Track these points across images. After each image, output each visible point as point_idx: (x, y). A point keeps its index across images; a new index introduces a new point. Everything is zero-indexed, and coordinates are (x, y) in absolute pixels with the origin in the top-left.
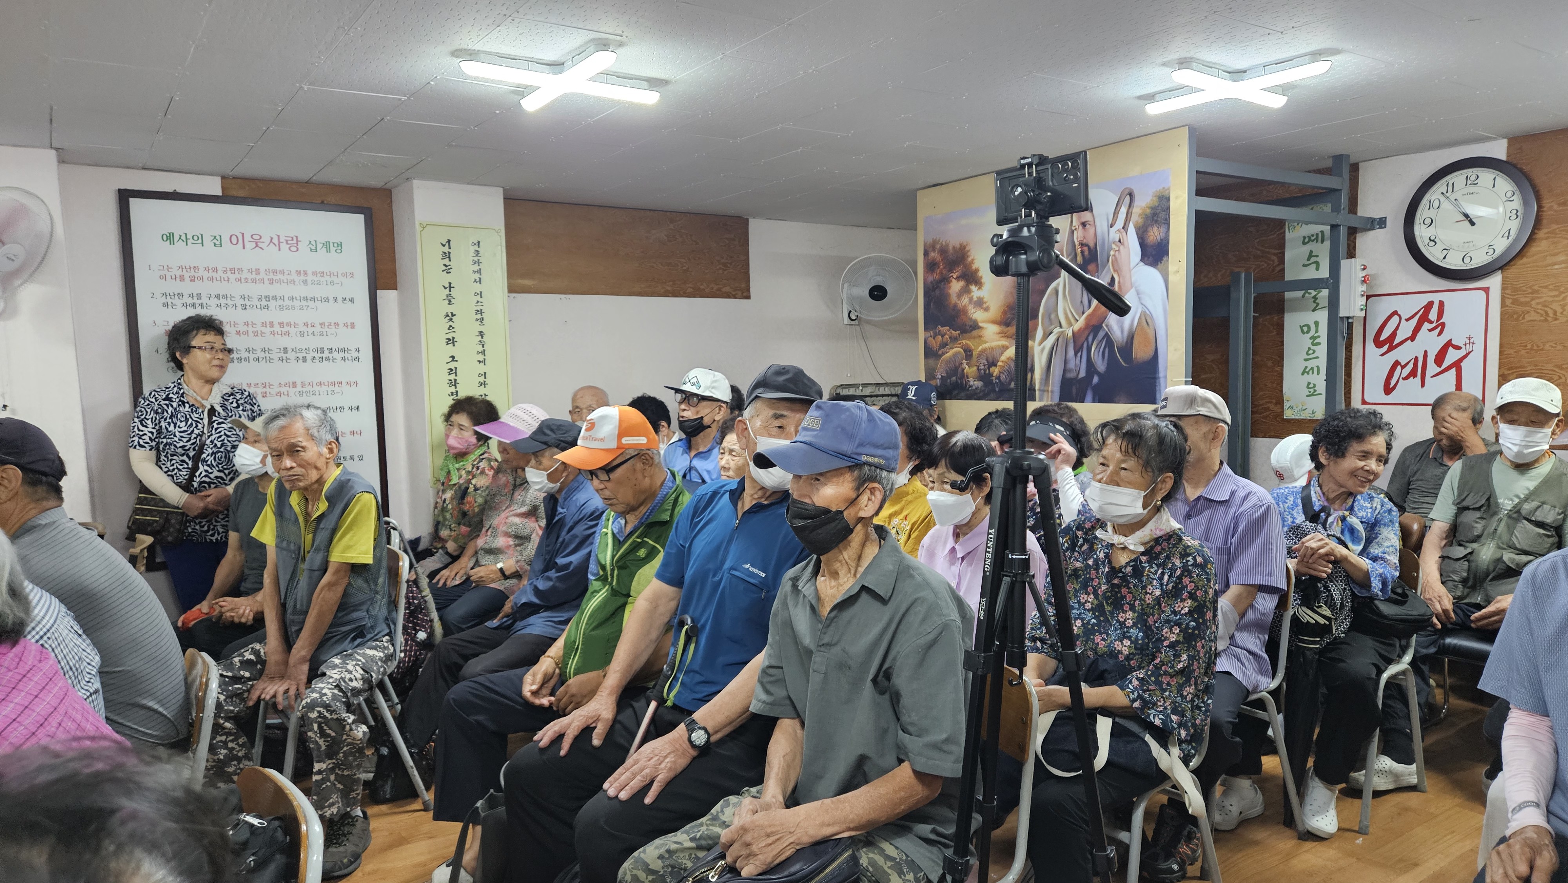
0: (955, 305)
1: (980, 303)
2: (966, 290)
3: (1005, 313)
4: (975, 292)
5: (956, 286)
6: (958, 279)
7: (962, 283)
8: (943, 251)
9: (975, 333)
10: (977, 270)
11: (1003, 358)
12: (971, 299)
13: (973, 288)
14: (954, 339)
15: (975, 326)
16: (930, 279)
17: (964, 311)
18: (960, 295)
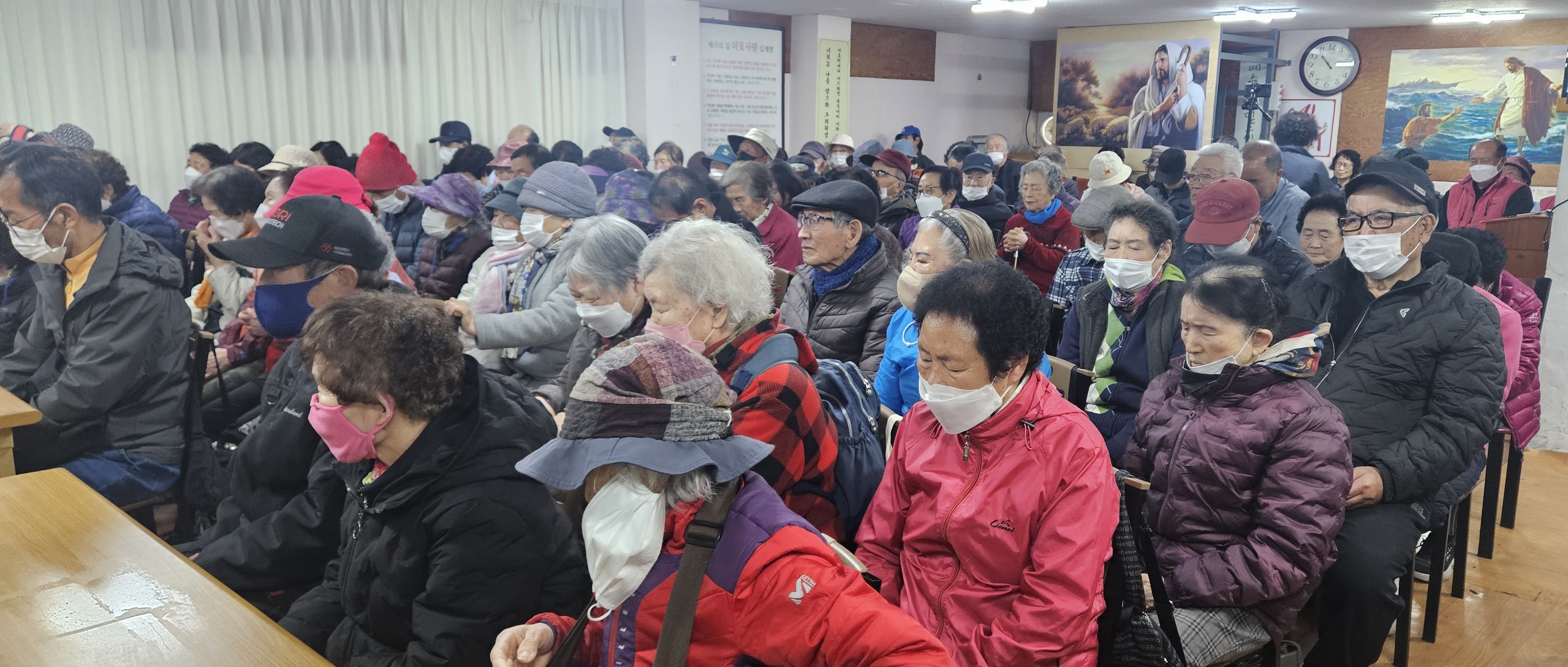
0: (1080, 95)
1: (1096, 95)
2: (1087, 87)
3: (1112, 101)
4: (1094, 89)
5: (1080, 84)
6: (1083, 80)
7: (1085, 83)
8: (1074, 64)
9: (1092, 110)
10: (1096, 77)
11: (1109, 124)
12: (1090, 93)
13: (1093, 86)
14: (1077, 114)
15: (1092, 106)
16: (1064, 78)
17: (1086, 98)
18: (1083, 89)
